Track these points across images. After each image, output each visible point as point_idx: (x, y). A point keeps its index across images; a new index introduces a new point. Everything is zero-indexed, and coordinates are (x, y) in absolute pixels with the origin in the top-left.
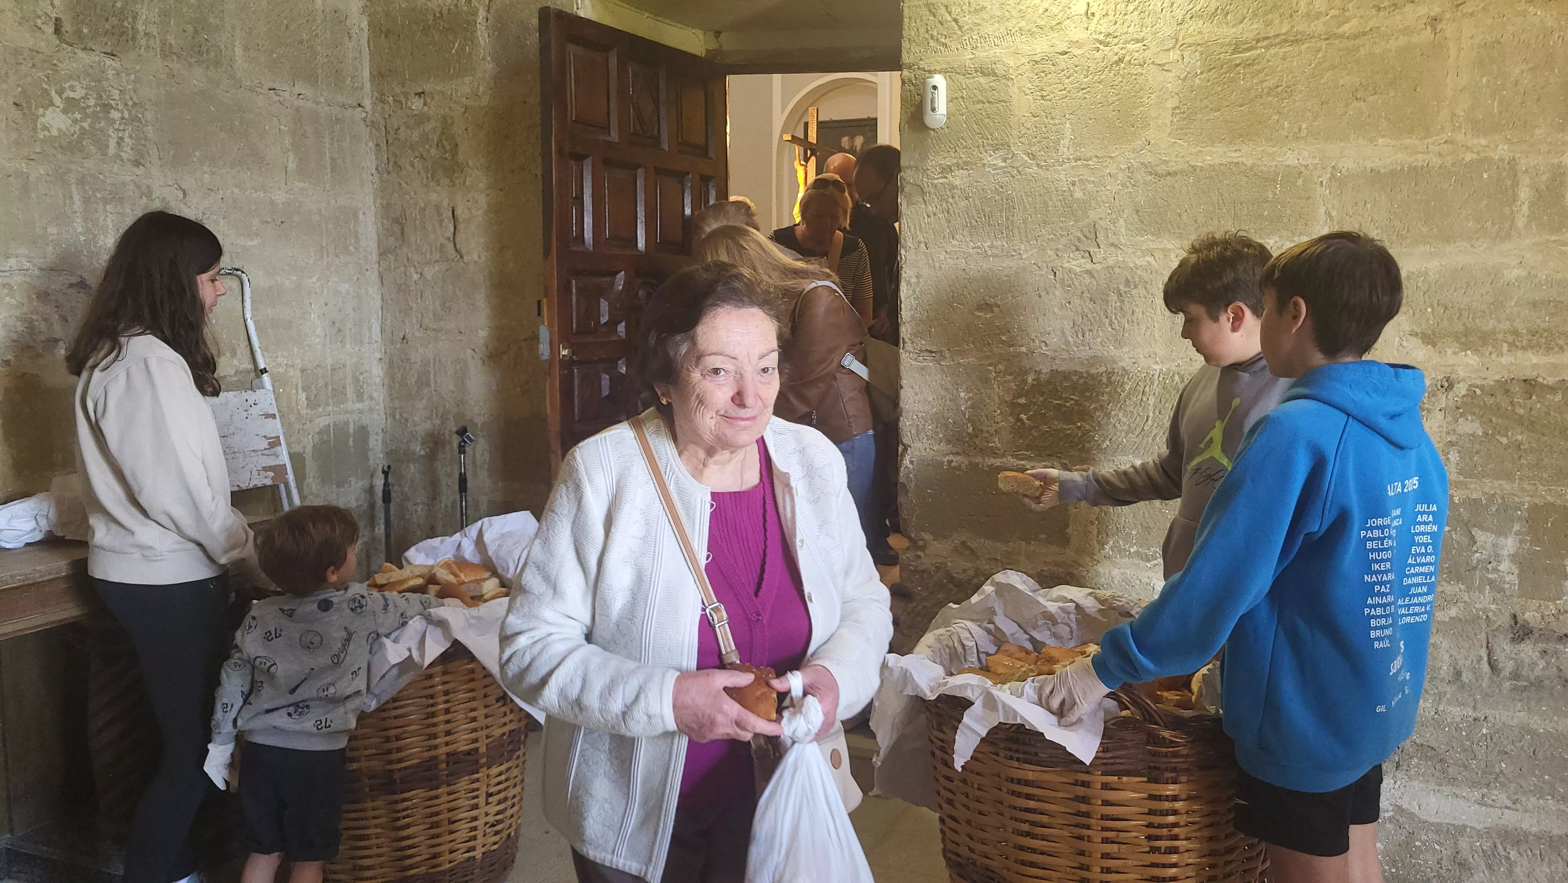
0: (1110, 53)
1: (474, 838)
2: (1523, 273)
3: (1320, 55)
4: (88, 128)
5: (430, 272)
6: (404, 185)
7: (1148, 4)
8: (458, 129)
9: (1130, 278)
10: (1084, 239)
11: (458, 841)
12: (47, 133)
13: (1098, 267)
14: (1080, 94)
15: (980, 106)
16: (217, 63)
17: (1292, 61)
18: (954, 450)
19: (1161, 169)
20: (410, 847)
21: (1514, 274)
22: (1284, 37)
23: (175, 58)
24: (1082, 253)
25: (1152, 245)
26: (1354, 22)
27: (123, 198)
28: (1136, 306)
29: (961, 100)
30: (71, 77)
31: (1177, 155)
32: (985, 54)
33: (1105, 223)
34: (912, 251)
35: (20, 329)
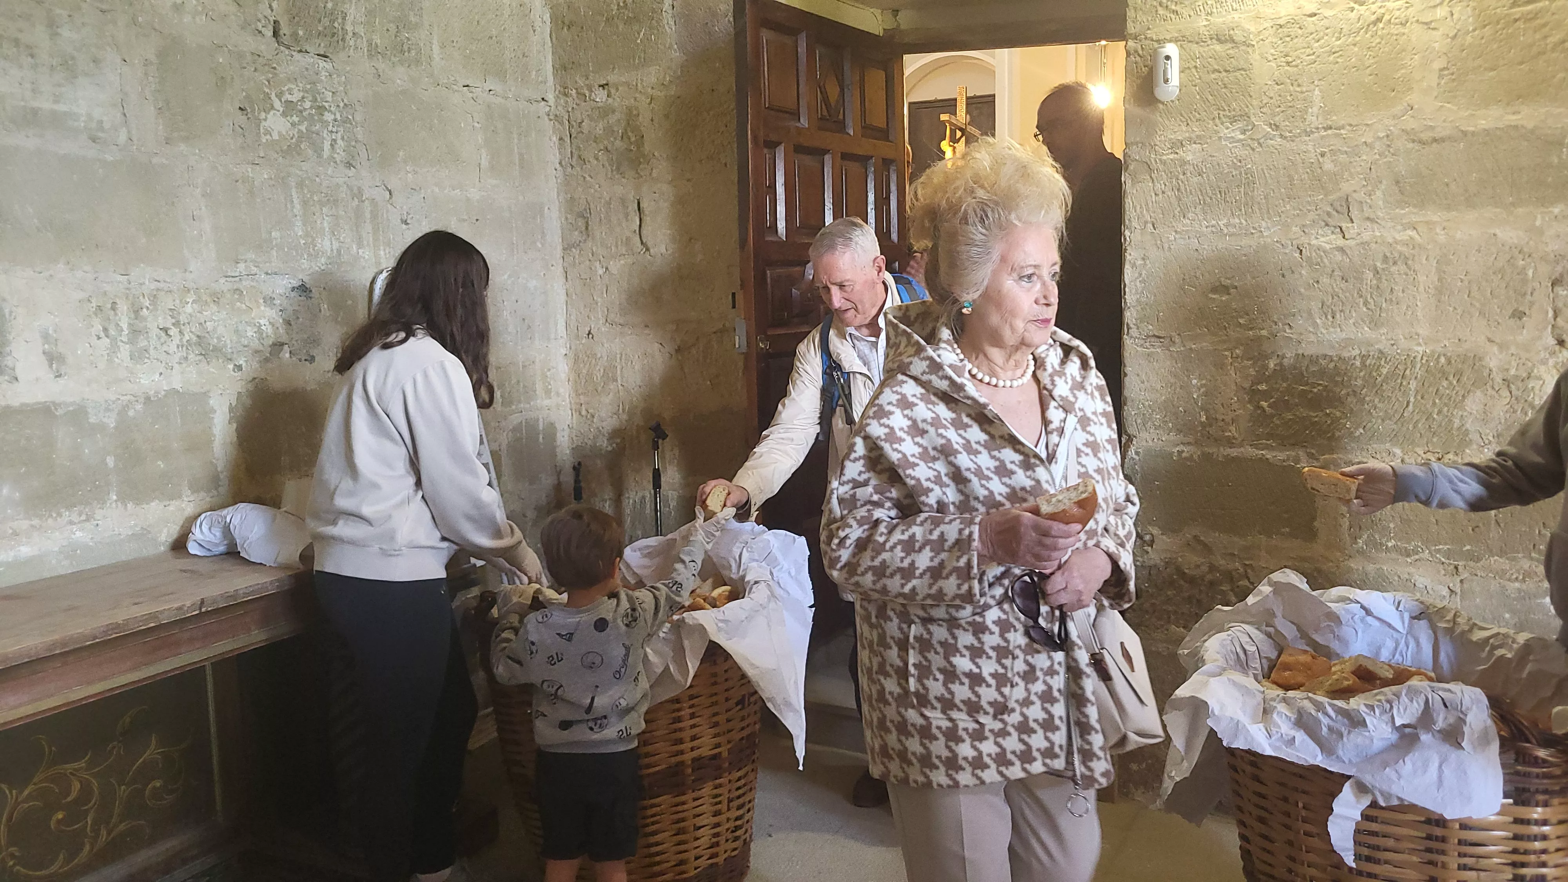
0: (1366, 13)
1: (717, 844)
4: (305, 131)
5: (615, 266)
6: (589, 179)
8: (644, 120)
9: (1388, 255)
10: (1334, 213)
11: (702, 848)
12: (268, 137)
13: (1350, 243)
14: (1331, 58)
15: (1213, 76)
16: (418, 62)
18: (1186, 440)
19: (1425, 136)
20: (658, 854)
23: (380, 57)
24: (1333, 228)
25: (1415, 219)
27: (337, 201)
28: (1396, 283)
29: (1194, 70)
30: (289, 79)
31: (1444, 121)
32: (1221, 19)
33: (1361, 196)
34: (1138, 231)
35: (250, 334)
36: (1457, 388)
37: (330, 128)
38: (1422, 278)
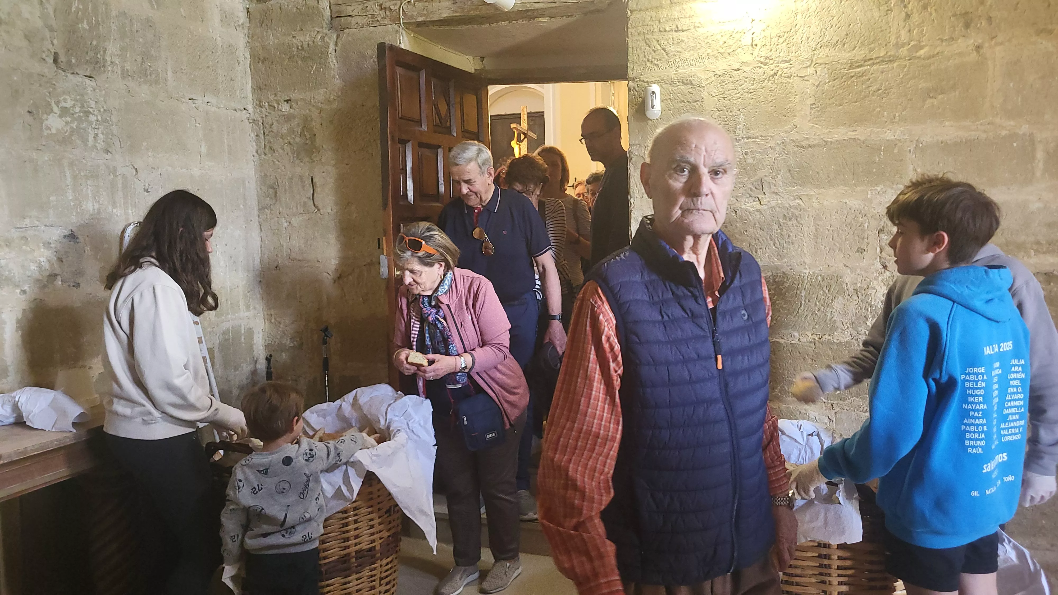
0: (768, 70)
2: (1040, 205)
3: (905, 70)
4: (75, 127)
5: (296, 221)
6: (277, 162)
7: (792, 38)
8: (316, 124)
9: (786, 214)
10: (755, 189)
12: (48, 131)
13: (765, 207)
14: (749, 96)
15: (682, 104)
16: (157, 82)
17: (888, 74)
19: (805, 143)
21: (1035, 206)
22: (881, 59)
23: (130, 78)
24: (754, 198)
25: (800, 193)
26: (926, 49)
27: (98, 176)
28: (791, 232)
29: (669, 100)
30: (64, 93)
31: (815, 134)
32: (685, 71)
33: (769, 179)
34: (638, 199)
35: (32, 268)
36: (828, 295)
37: (93, 126)
38: (806, 229)
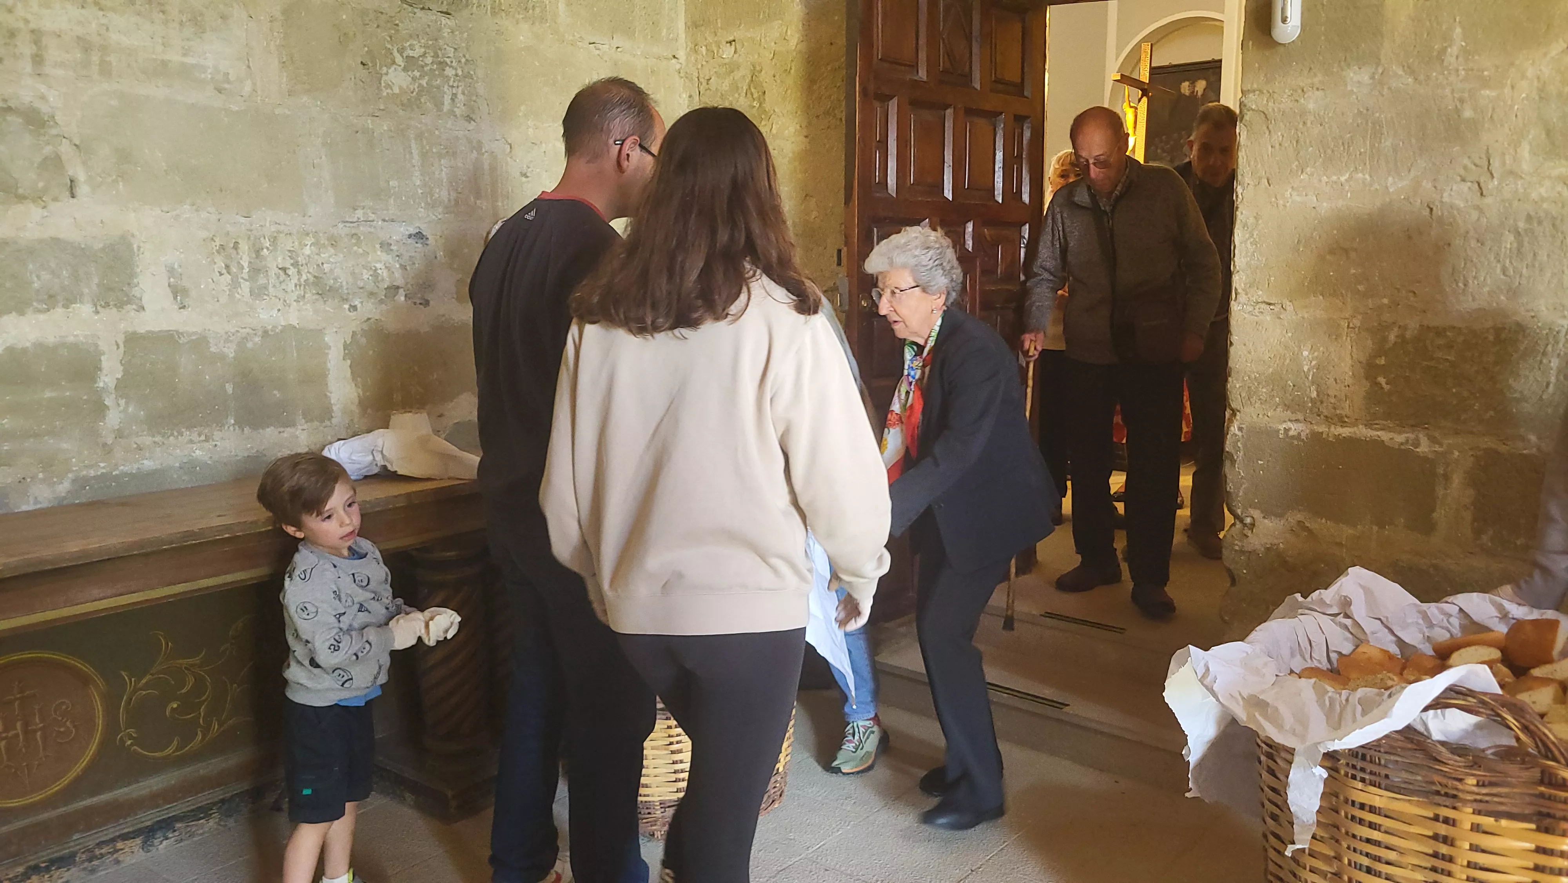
4: (425, 86)
8: (767, 76)
9: (1532, 213)
10: (1473, 167)
12: (389, 91)
13: (1489, 201)
16: (542, 19)
18: (1293, 417)
24: (1469, 184)
27: (456, 153)
28: (1541, 247)
29: (1320, 8)
30: (411, 36)
33: (1504, 147)
34: (1251, 188)
35: (365, 276)
37: (451, 83)
